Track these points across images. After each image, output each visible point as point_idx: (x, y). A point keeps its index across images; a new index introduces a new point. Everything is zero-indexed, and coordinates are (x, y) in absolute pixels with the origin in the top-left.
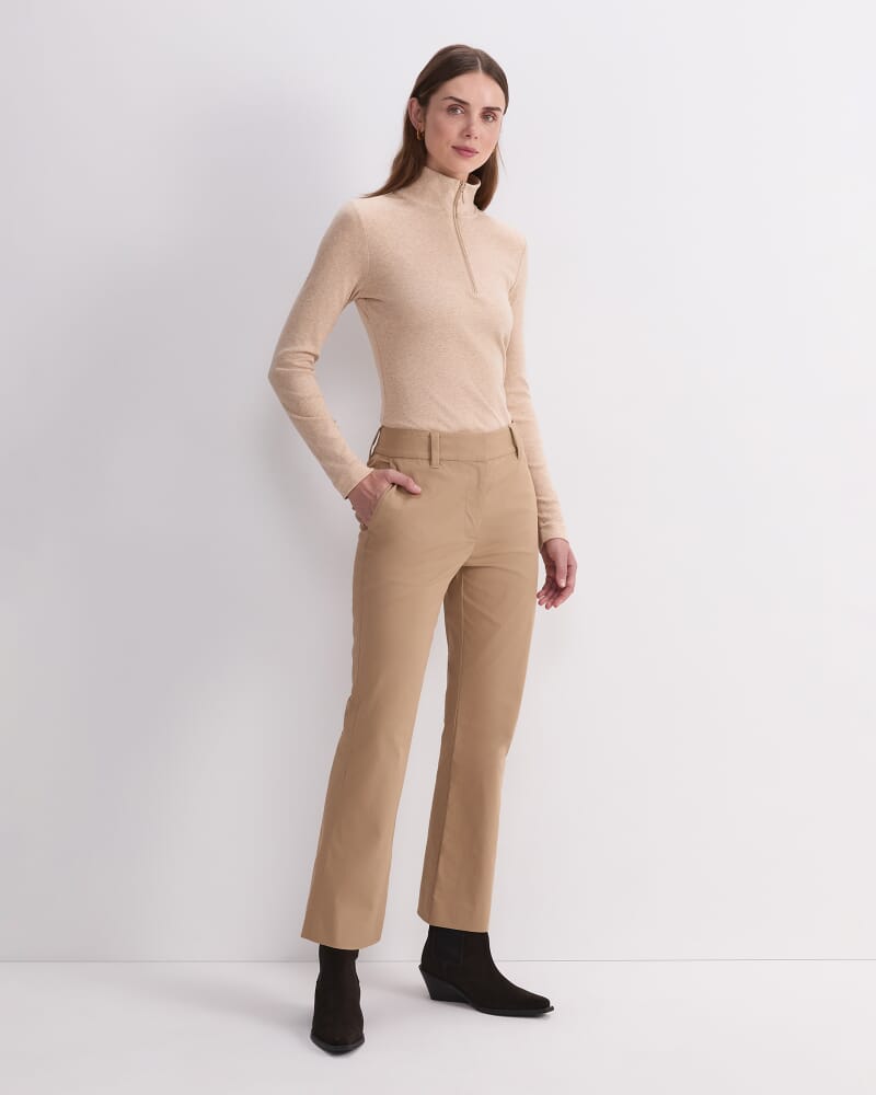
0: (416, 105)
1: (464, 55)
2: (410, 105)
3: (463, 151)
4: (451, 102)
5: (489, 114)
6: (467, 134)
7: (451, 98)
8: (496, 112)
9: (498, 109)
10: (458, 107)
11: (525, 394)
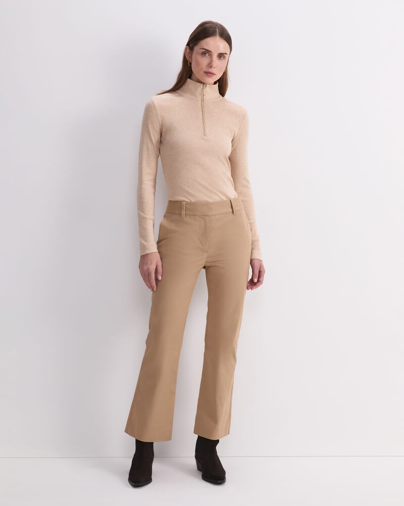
0: (188, 50)
1: (211, 27)
2: (186, 49)
3: (209, 74)
4: (204, 51)
5: (221, 56)
6: (210, 65)
7: (203, 49)
8: (225, 55)
9: (226, 54)
10: (206, 52)
11: (247, 187)
